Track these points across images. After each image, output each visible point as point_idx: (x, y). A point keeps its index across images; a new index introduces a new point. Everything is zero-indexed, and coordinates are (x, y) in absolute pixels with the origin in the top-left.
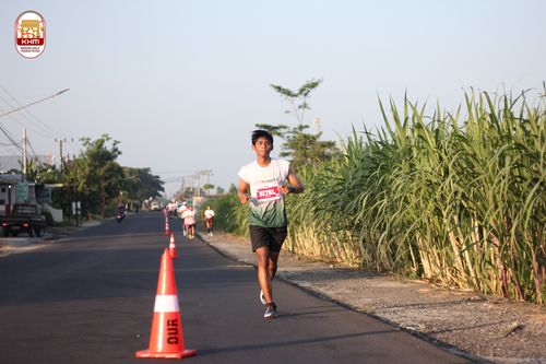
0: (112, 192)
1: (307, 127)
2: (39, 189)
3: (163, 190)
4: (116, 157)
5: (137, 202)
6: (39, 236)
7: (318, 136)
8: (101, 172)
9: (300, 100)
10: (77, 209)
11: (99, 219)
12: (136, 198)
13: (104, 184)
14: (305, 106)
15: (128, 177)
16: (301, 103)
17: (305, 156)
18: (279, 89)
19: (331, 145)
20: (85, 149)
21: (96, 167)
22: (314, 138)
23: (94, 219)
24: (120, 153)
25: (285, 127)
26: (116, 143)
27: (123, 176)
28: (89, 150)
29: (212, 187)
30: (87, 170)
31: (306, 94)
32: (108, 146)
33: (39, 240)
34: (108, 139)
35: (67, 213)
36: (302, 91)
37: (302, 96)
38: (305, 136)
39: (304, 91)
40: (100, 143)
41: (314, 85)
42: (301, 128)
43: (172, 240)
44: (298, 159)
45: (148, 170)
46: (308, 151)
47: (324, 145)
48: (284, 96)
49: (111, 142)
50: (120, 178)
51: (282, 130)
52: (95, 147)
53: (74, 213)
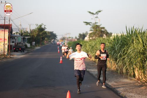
0: (43, 39)
1: (97, 23)
2: (24, 39)
3: (57, 37)
4: (45, 29)
5: (50, 41)
6: (23, 52)
7: (100, 25)
8: (41, 33)
9: (95, 16)
10: (34, 44)
11: (40, 46)
12: (50, 40)
13: (41, 37)
14: (97, 17)
15: (48, 34)
16: (96, 16)
17: (97, 31)
18: (90, 12)
19: (103, 28)
20: (37, 27)
21: (39, 32)
22: (99, 26)
23: (38, 46)
24: (46, 29)
25: (91, 23)
26: (45, 26)
27: (46, 34)
28: (38, 27)
29: (70, 38)
30: (37, 33)
31: (97, 14)
32: (43, 27)
33: (24, 53)
34: (43, 25)
35: (31, 45)
36: (96, 13)
37: (96, 14)
38: (97, 26)
39: (97, 13)
40: (41, 26)
41: (100, 11)
42: (96, 23)
43: (61, 58)
44: (94, 32)
45: (53, 32)
46: (97, 30)
47: (102, 28)
48: (91, 14)
49: (44, 25)
50: (46, 35)
51: (90, 24)
52: (39, 26)
53: (33, 45)
